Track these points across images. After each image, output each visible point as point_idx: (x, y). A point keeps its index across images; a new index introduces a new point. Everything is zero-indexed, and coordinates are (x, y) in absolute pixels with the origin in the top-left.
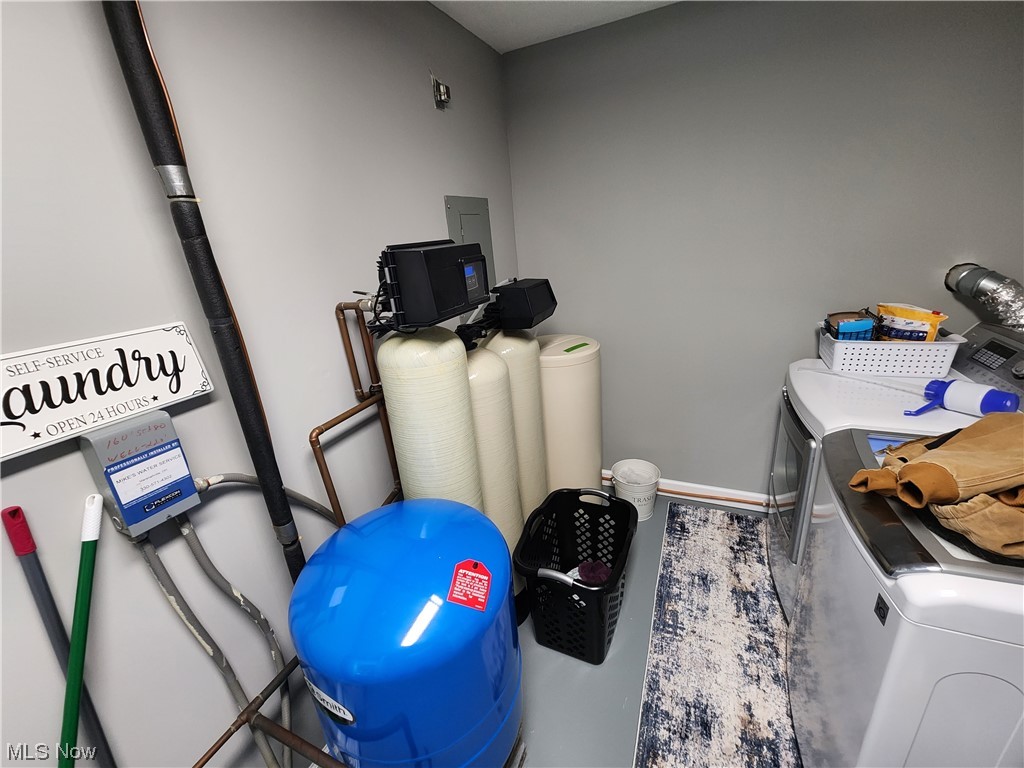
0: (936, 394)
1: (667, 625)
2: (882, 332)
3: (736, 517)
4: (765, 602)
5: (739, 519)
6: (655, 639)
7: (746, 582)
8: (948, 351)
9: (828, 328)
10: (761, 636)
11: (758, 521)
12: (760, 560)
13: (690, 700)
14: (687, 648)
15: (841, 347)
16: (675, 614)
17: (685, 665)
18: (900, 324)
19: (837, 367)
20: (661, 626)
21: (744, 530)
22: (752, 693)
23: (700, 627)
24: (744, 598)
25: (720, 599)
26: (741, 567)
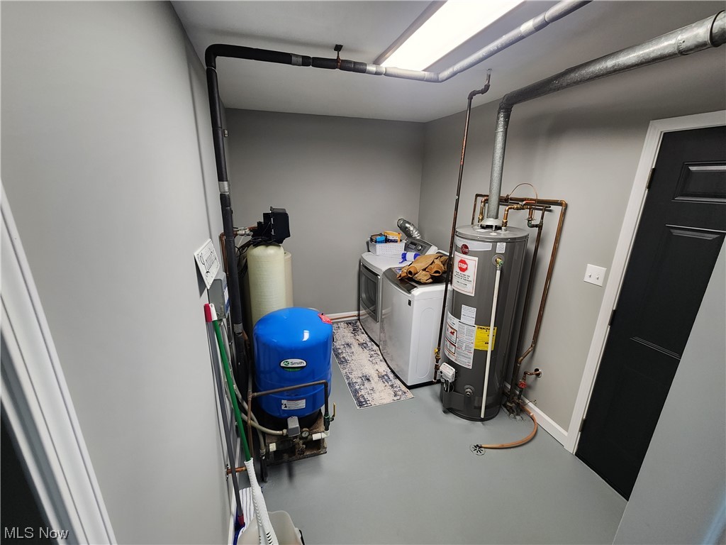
0: (404, 257)
1: (344, 362)
2: (387, 241)
3: (348, 323)
4: (369, 344)
5: (350, 323)
6: (341, 367)
7: (362, 341)
8: (403, 245)
9: (372, 240)
10: (373, 353)
11: (356, 322)
12: (363, 333)
13: (361, 376)
14: (352, 365)
15: (378, 246)
16: (344, 358)
17: (354, 369)
18: (391, 237)
19: (378, 253)
20: (341, 363)
21: (353, 326)
22: (377, 367)
23: (353, 357)
24: (363, 345)
25: (356, 348)
26: (357, 337)
